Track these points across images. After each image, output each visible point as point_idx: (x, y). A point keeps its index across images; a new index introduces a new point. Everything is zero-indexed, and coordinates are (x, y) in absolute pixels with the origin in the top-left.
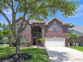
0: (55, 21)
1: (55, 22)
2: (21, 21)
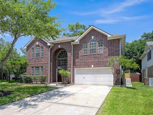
0: (93, 35)
1: (93, 37)
2: (37, 43)
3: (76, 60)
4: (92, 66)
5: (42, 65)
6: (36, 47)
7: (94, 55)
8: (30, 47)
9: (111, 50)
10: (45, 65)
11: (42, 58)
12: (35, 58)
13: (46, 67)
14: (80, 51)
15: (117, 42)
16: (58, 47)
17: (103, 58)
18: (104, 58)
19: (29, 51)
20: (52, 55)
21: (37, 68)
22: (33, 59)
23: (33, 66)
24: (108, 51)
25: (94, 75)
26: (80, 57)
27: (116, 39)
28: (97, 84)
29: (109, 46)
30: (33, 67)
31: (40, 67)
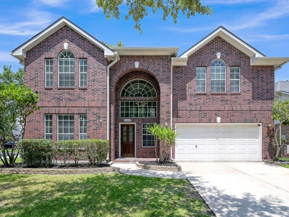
2: (66, 46)
3: (181, 104)
4: (219, 119)
5: (83, 111)
6: (62, 57)
7: (222, 96)
8: (40, 55)
9: (258, 88)
10: (96, 111)
11: (84, 89)
12: (59, 89)
13: (99, 117)
14: (190, 83)
15: (269, 72)
16: (134, 66)
17: (240, 104)
18: (244, 104)
19: (34, 64)
20: (114, 85)
21: (66, 118)
22: (48, 91)
23: (52, 111)
24: (251, 89)
25: (219, 139)
26: (188, 97)
27: (267, 67)
28: (226, 160)
29: (254, 78)
30: (49, 116)
31: (76, 116)
